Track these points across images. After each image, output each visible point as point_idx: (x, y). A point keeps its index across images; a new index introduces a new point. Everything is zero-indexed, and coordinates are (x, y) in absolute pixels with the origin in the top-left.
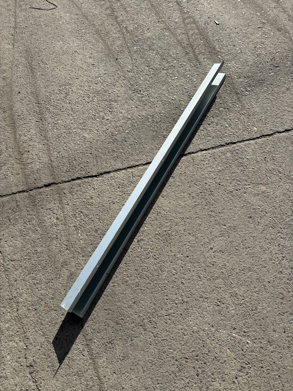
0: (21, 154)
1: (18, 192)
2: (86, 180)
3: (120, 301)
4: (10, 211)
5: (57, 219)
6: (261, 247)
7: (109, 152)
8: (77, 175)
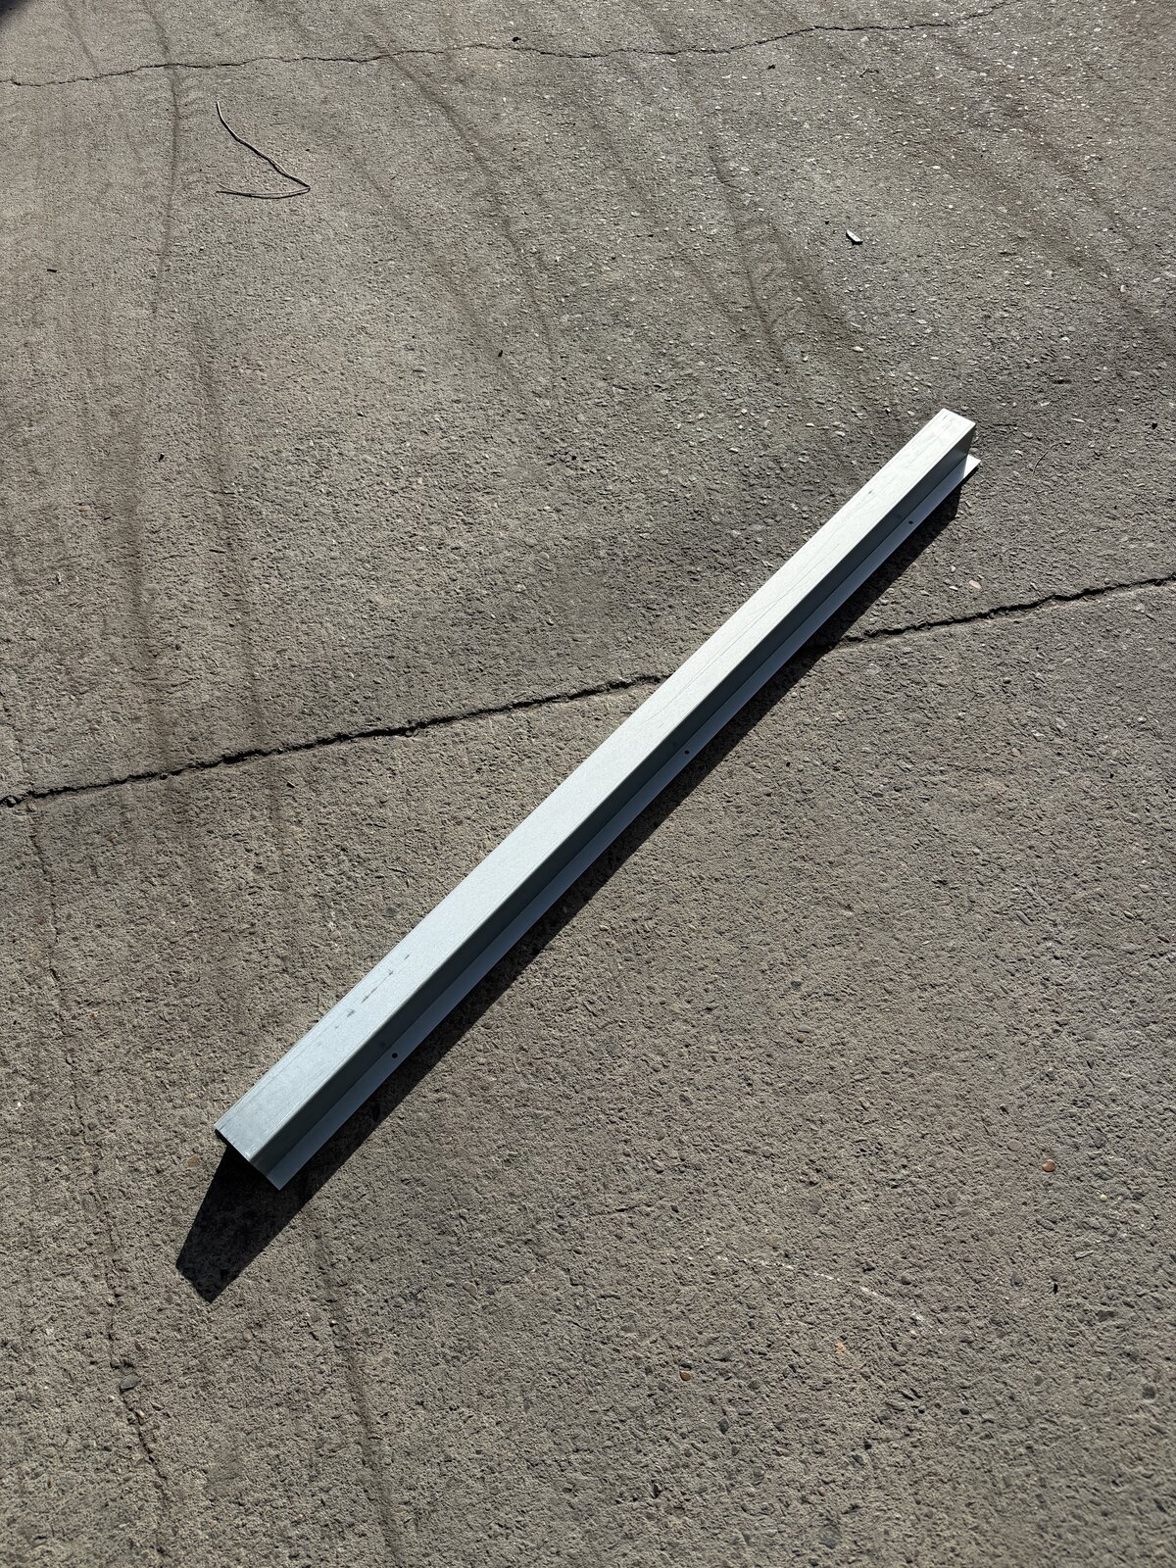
0: (150, 654)
1: (130, 776)
2: (365, 743)
3: (456, 1156)
4: (97, 839)
5: (259, 868)
6: (979, 988)
7: (451, 654)
8: (336, 727)
